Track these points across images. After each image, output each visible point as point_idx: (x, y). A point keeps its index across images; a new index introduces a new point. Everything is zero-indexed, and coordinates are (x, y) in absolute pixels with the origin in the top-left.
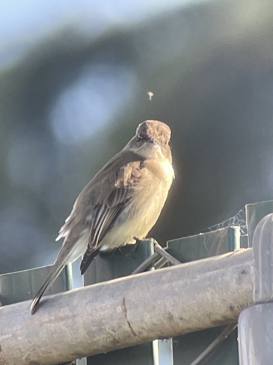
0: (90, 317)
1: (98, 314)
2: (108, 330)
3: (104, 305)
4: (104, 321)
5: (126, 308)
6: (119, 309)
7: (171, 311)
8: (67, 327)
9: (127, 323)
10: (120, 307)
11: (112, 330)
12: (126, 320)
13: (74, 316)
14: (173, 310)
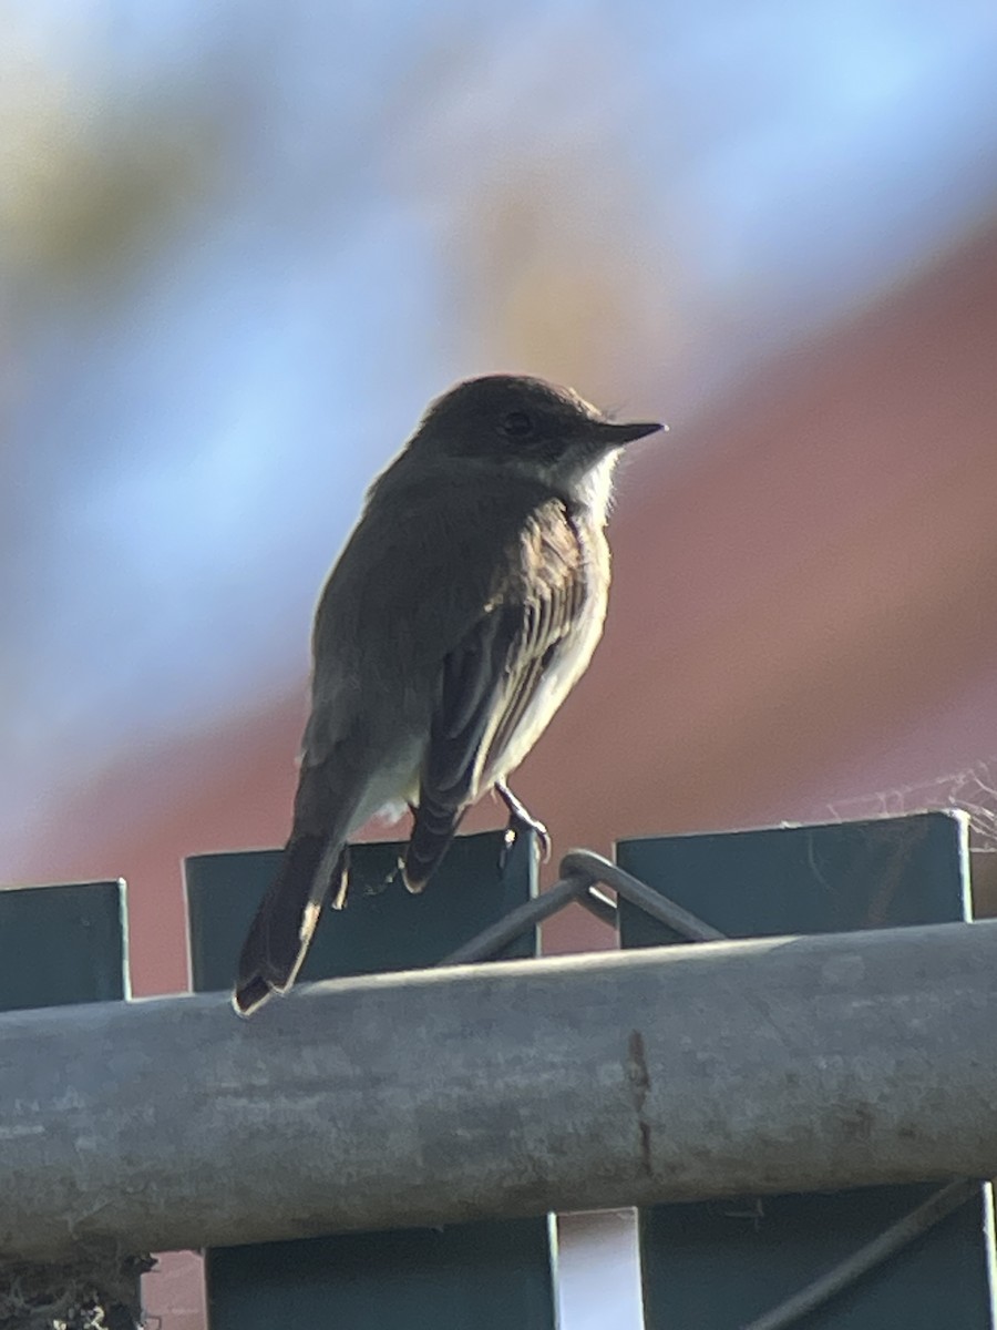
0: (457, 1091)
1: (500, 1084)
2: (531, 1145)
3: (532, 1052)
4: (524, 1112)
5: (649, 1071)
6: (613, 1073)
7: (873, 1098)
8: (333, 1119)
9: (635, 1128)
10: (617, 1067)
11: (552, 1149)
12: (635, 1117)
13: (376, 1081)
14: (883, 1097)
